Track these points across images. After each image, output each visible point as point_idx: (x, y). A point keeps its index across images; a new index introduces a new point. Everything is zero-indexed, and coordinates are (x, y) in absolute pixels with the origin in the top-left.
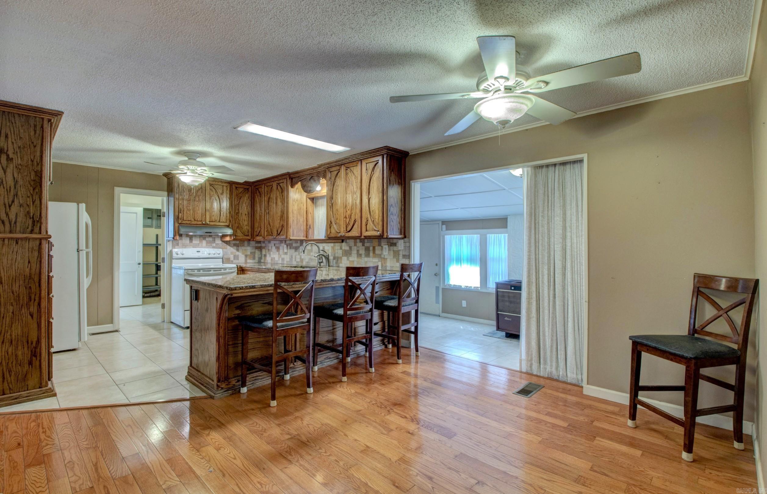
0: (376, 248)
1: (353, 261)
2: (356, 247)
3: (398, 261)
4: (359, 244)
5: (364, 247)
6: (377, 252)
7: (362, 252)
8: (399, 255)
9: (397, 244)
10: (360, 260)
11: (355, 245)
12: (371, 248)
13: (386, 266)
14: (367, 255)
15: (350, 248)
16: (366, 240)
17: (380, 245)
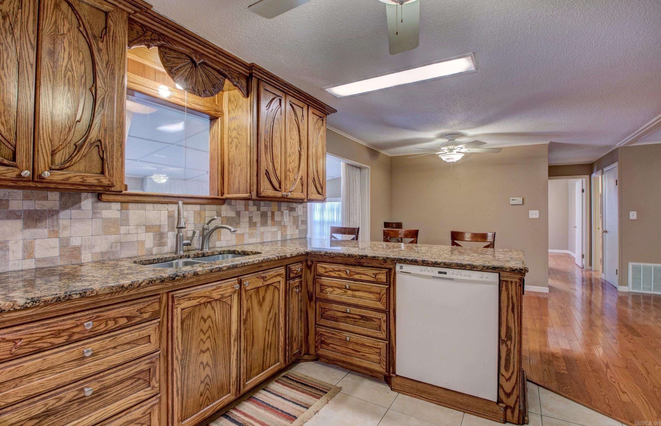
0: (276, 213)
1: (243, 234)
2: (247, 212)
3: (297, 227)
4: (253, 208)
5: (259, 212)
6: (277, 218)
7: (257, 219)
8: (298, 220)
9: (296, 209)
10: (254, 231)
11: (246, 209)
12: (269, 214)
13: (286, 235)
14: (264, 223)
15: (238, 213)
16: (262, 203)
17: (279, 210)
